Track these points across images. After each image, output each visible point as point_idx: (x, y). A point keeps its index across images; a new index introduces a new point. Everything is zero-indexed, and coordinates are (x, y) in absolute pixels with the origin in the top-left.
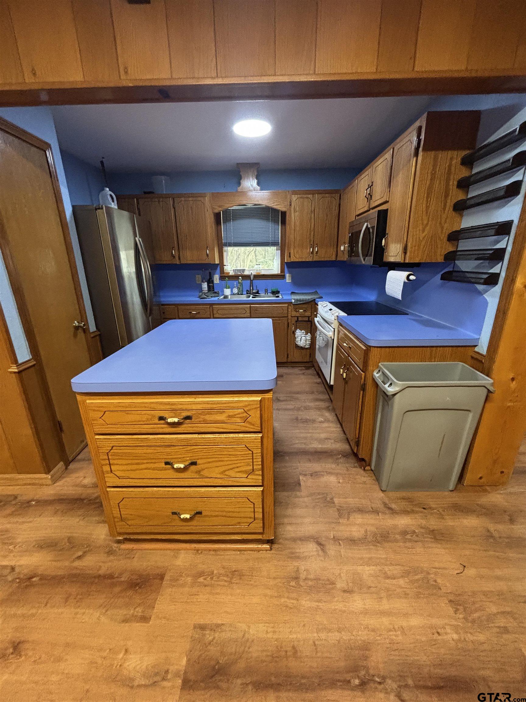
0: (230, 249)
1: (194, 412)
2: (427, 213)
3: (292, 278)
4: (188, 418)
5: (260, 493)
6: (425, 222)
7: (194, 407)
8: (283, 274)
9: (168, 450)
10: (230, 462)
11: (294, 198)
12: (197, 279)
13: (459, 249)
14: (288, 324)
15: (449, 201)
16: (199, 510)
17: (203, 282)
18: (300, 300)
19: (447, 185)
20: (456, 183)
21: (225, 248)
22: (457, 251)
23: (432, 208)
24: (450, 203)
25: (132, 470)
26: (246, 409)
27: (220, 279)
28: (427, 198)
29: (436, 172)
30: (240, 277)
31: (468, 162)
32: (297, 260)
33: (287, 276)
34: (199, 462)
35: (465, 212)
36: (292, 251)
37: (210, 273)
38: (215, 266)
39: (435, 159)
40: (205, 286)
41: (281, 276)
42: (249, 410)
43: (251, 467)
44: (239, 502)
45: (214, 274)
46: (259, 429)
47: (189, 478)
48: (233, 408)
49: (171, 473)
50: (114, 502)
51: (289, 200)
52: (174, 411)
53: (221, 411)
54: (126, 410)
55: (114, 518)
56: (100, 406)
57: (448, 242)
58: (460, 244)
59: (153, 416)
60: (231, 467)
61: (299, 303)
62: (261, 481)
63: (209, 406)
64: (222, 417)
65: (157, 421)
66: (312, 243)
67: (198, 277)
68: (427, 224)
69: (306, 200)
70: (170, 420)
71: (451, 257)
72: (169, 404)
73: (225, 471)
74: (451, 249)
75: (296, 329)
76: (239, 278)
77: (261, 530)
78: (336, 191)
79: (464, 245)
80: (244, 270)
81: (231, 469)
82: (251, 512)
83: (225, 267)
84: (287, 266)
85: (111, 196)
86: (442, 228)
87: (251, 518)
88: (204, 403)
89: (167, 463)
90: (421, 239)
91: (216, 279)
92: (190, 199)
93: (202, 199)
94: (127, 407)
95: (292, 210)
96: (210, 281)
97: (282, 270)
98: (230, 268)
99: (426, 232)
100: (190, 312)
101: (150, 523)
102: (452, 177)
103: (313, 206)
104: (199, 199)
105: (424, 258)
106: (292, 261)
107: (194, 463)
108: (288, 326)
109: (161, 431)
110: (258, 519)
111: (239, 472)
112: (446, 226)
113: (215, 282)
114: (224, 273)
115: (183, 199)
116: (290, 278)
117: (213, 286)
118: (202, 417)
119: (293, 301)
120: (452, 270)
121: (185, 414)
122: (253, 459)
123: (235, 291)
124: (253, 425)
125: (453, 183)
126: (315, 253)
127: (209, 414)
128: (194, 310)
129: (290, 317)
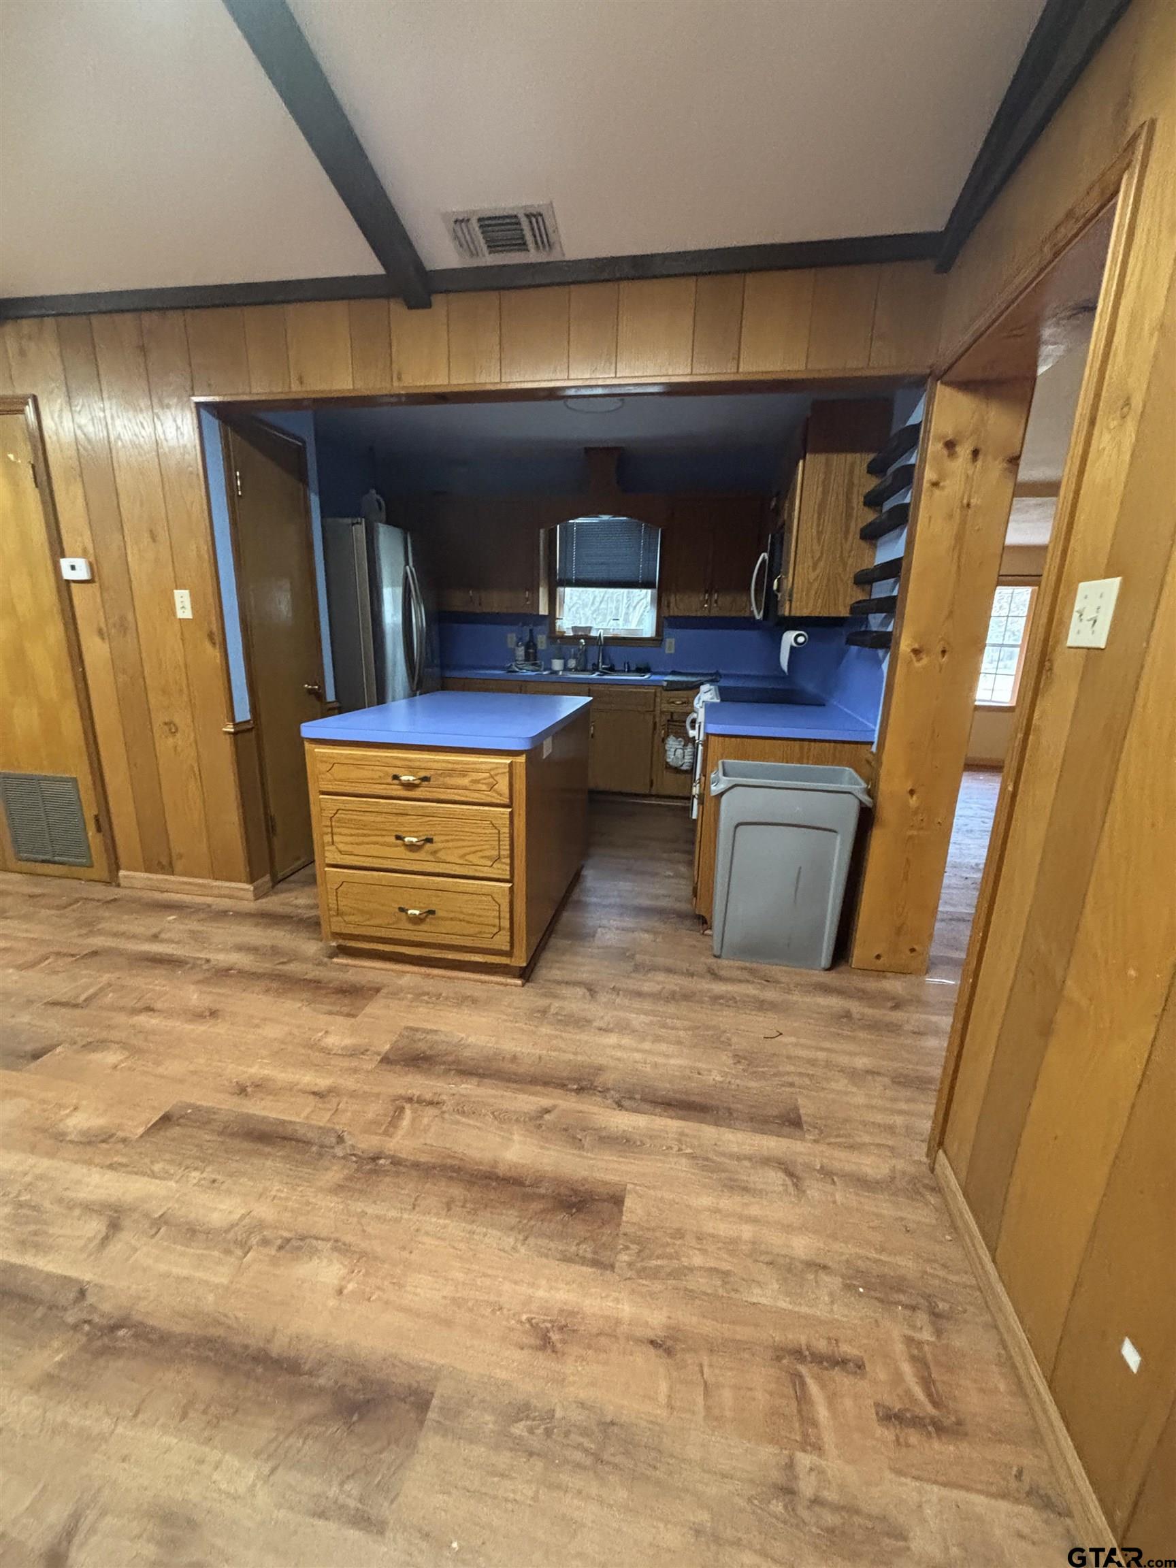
0: (568, 590)
1: (432, 772)
2: (819, 540)
4: (425, 779)
5: (507, 892)
6: (818, 555)
7: (435, 766)
8: (659, 638)
9: (401, 819)
10: (471, 843)
12: (509, 640)
13: (874, 596)
14: (655, 724)
15: (853, 525)
16: (432, 908)
17: (518, 646)
18: (676, 684)
19: (849, 500)
20: (862, 499)
21: (560, 590)
22: (870, 600)
23: (826, 536)
24: (856, 527)
25: (357, 844)
26: (492, 773)
27: (546, 643)
28: (819, 519)
29: (829, 482)
30: (582, 641)
31: (875, 469)
32: (681, 614)
33: (667, 640)
34: (435, 838)
35: (879, 540)
36: (672, 598)
37: (531, 631)
38: (540, 620)
39: (828, 464)
40: (521, 652)
41: (655, 642)
42: (496, 775)
43: (497, 853)
44: (480, 901)
45: (538, 633)
46: (507, 801)
47: (421, 862)
48: (477, 771)
49: (401, 852)
50: (332, 886)
52: (411, 769)
53: (464, 773)
54: (357, 764)
55: (329, 910)
56: (331, 757)
57: (855, 587)
59: (387, 774)
60: (473, 849)
61: (674, 688)
62: (508, 873)
63: (450, 766)
64: (465, 781)
65: (389, 780)
66: (708, 584)
67: (512, 638)
68: (820, 559)
70: (404, 778)
71: (861, 609)
72: (405, 759)
73: (465, 855)
74: (860, 596)
75: (668, 736)
76: (580, 642)
77: (507, 948)
80: (590, 629)
81: (474, 852)
82: (494, 917)
83: (558, 623)
84: (666, 623)
85: (378, 501)
86: (845, 564)
87: (494, 926)
88: (444, 761)
89: (398, 838)
90: (811, 579)
91: (541, 641)
94: (358, 760)
96: (530, 645)
97: (659, 631)
98: (566, 623)
99: (818, 571)
101: (372, 922)
102: (855, 490)
105: (818, 610)
106: (672, 614)
107: (429, 840)
108: (655, 728)
109: (394, 793)
110: (504, 929)
111: (482, 857)
112: (850, 561)
113: (538, 646)
114: (555, 632)
116: (673, 646)
117: (535, 653)
118: (442, 779)
119: (665, 684)
120: (863, 629)
121: (422, 774)
122: (499, 841)
123: (572, 663)
124: (501, 795)
125: (858, 501)
126: (713, 602)
127: (450, 776)
129: (658, 712)
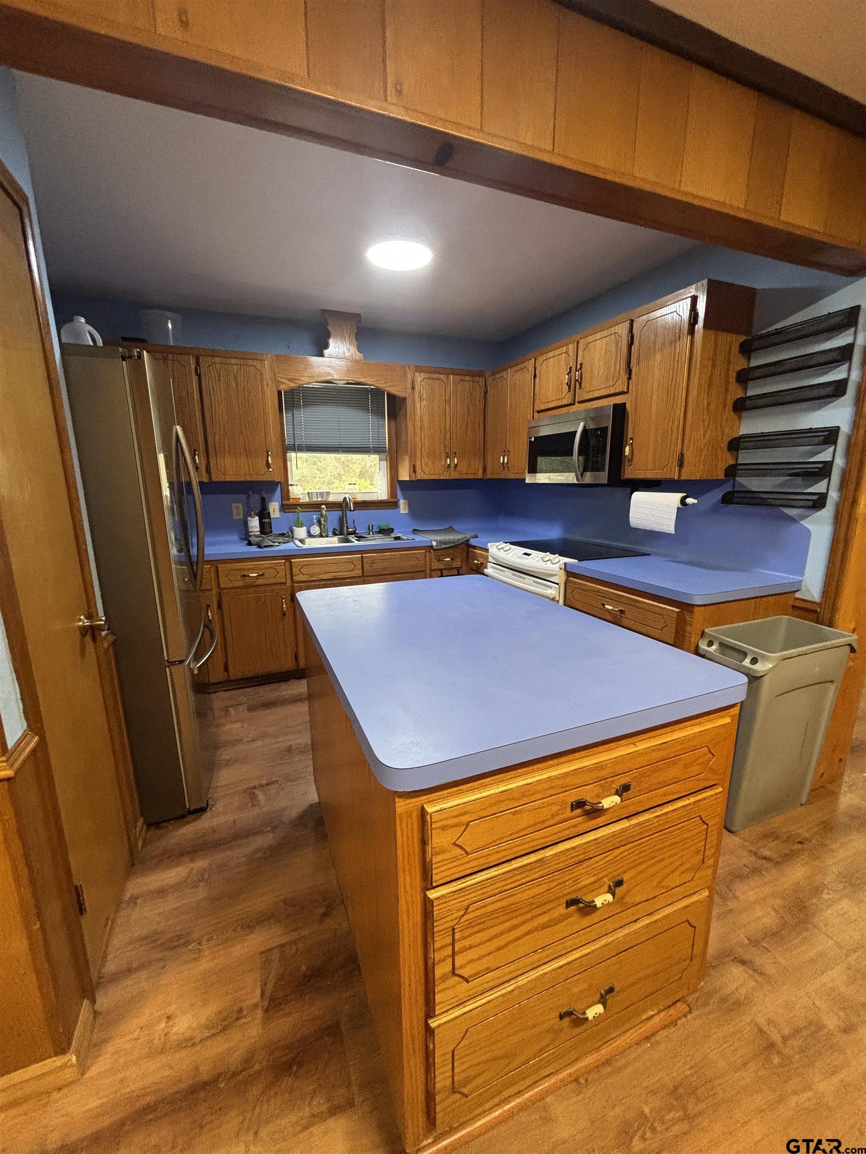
1: (636, 773)
3: (410, 506)
6: (707, 424)
8: (393, 500)
9: (577, 872)
11: (419, 377)
12: (235, 511)
13: (739, 462)
15: (729, 398)
17: (248, 515)
18: (445, 543)
19: (727, 376)
20: (735, 375)
21: (290, 455)
22: (737, 465)
23: (713, 405)
24: (730, 401)
27: (280, 511)
28: (708, 392)
29: (716, 358)
30: (323, 506)
31: (746, 350)
32: (426, 477)
33: (402, 503)
34: (626, 877)
35: (745, 414)
36: (418, 463)
37: (264, 499)
38: (271, 486)
39: (716, 341)
40: (254, 523)
41: (390, 504)
43: (702, 856)
45: (270, 500)
50: (444, 1050)
51: (410, 381)
57: (728, 452)
58: (740, 455)
59: (563, 804)
60: (673, 867)
61: (444, 546)
65: (568, 813)
66: (447, 450)
67: (237, 509)
68: (708, 427)
69: (437, 382)
71: (731, 472)
72: (595, 768)
74: (732, 462)
76: (320, 508)
78: (480, 374)
79: (746, 457)
80: (328, 494)
81: (673, 872)
83: (290, 488)
84: (400, 487)
85: (90, 334)
89: (570, 903)
90: (702, 446)
91: (274, 508)
92: (233, 361)
93: (256, 363)
95: (417, 396)
96: (264, 514)
97: (393, 492)
98: (301, 490)
99: (707, 438)
100: (244, 576)
102: (731, 367)
103: (448, 393)
104: (251, 362)
105: (705, 474)
106: (419, 478)
112: (727, 430)
113: (272, 516)
114: (288, 498)
115: (217, 360)
116: (407, 506)
117: (270, 523)
119: (434, 544)
120: (731, 489)
123: (316, 530)
125: (733, 375)
126: (452, 466)
128: (252, 570)
129: (428, 571)
